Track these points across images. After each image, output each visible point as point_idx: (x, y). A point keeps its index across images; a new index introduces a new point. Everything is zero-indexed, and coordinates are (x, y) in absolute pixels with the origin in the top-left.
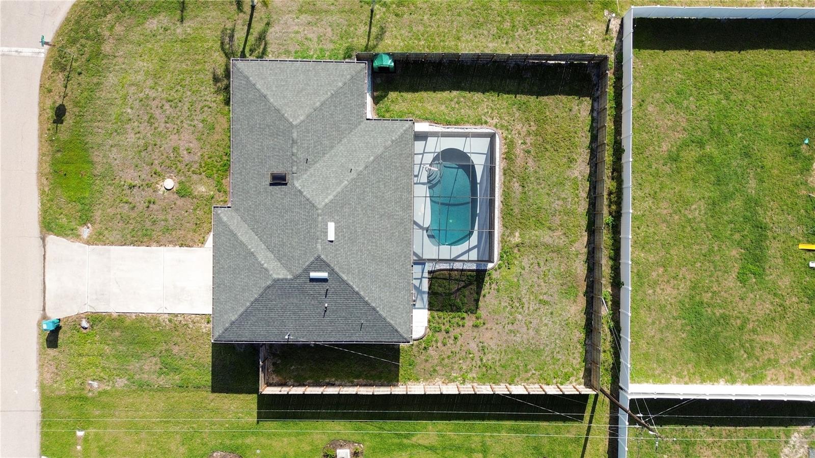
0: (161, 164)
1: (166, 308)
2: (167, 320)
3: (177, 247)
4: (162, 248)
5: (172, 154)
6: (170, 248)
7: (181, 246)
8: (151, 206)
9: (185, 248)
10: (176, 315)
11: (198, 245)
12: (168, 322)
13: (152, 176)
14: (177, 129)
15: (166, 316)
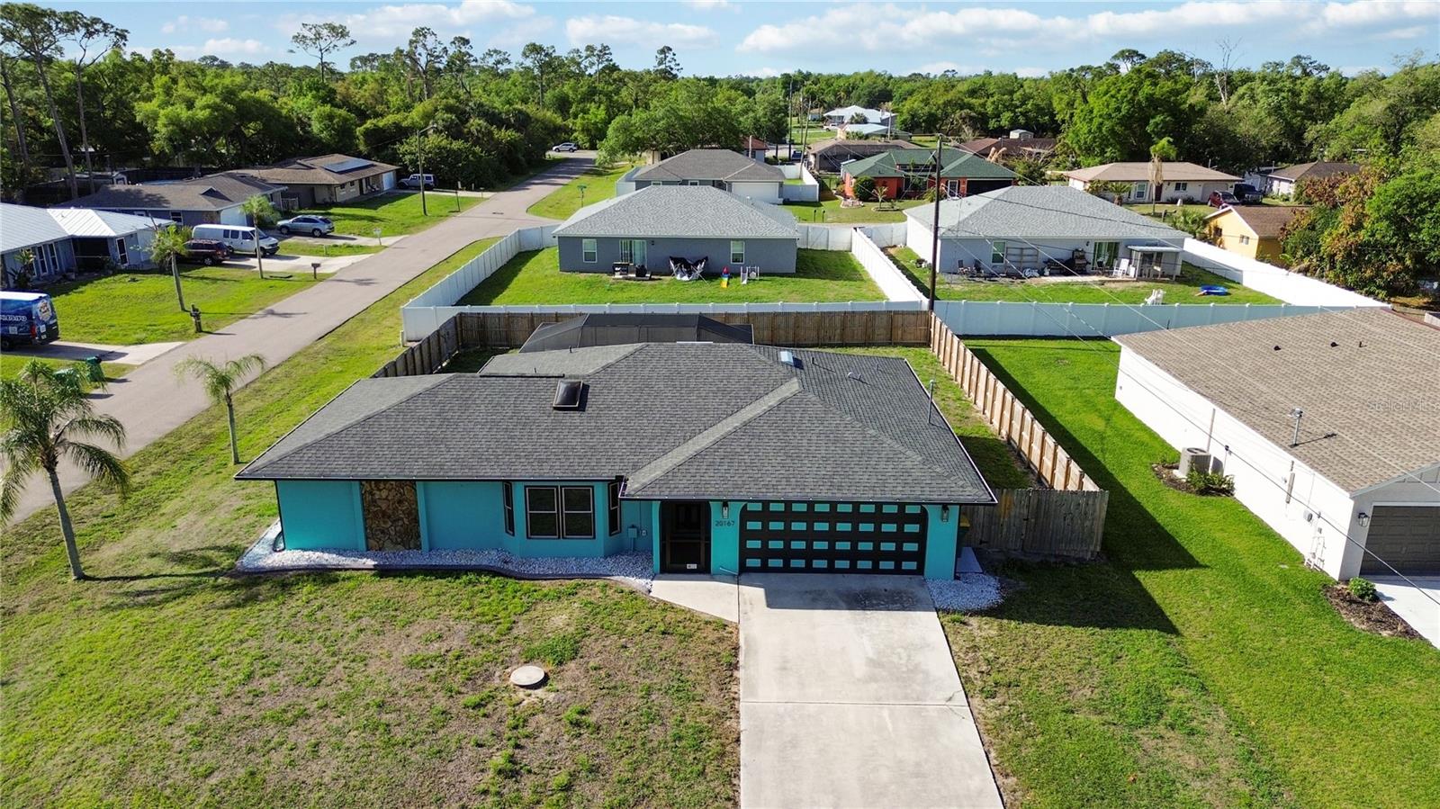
0: (452, 693)
1: (950, 699)
2: (991, 702)
3: (740, 674)
4: (742, 706)
5: (429, 671)
6: (742, 690)
7: (734, 666)
8: (591, 719)
9: (741, 658)
10: (966, 682)
11: (731, 633)
12: (998, 700)
13: (485, 715)
14: (353, 661)
15: (976, 702)
